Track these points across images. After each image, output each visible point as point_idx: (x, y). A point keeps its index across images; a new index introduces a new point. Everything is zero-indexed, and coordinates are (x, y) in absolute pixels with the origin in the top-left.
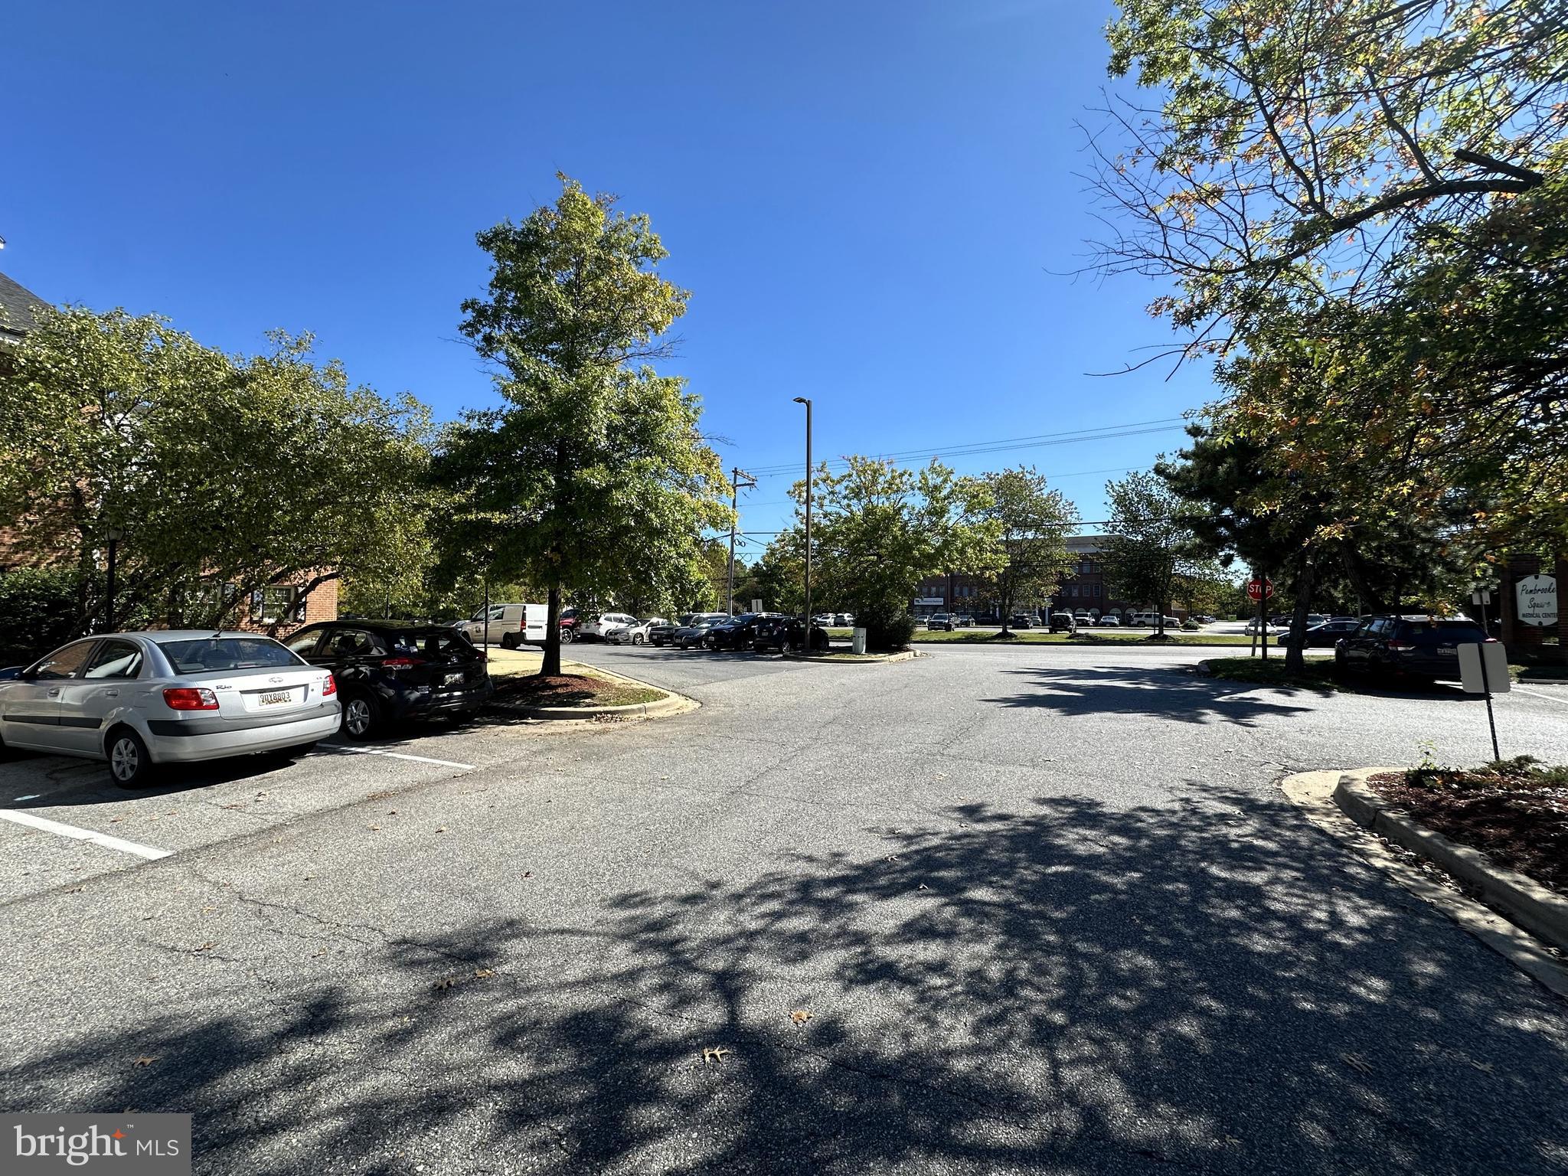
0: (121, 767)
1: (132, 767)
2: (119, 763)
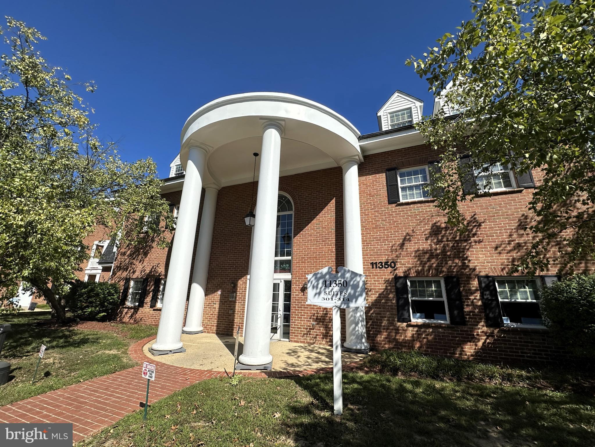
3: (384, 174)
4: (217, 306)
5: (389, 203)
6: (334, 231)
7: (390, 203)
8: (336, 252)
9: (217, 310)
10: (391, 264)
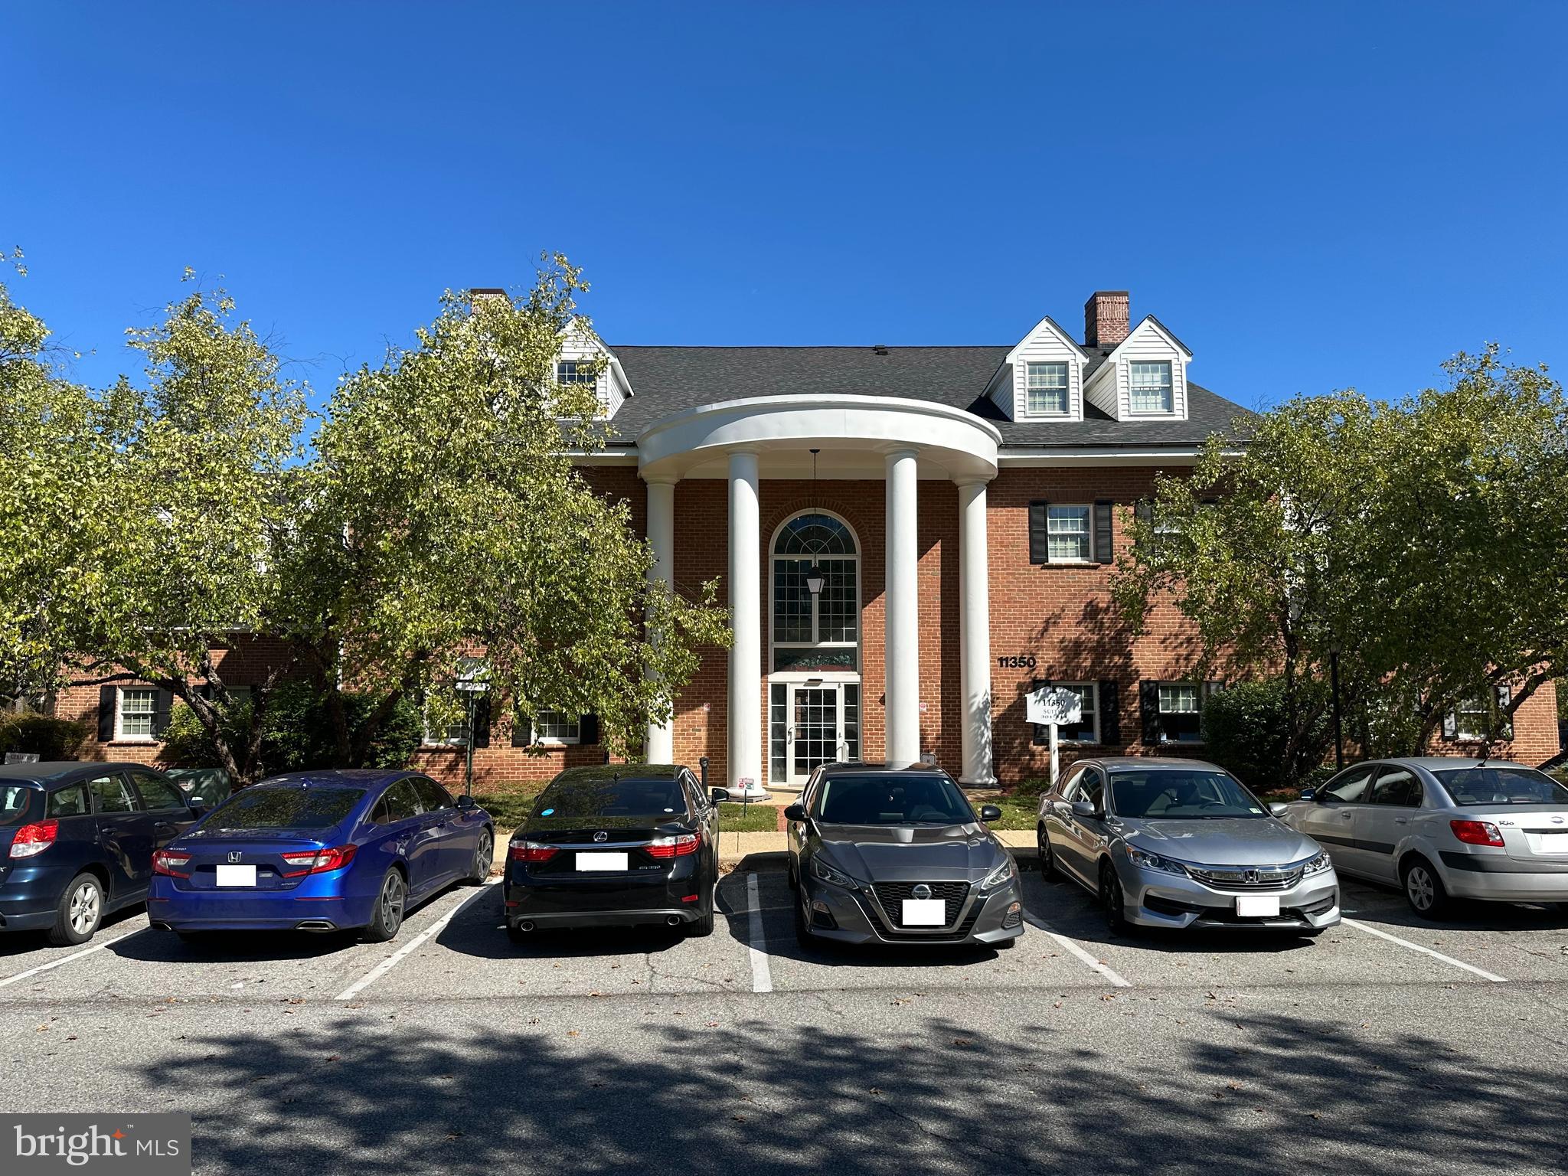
0: (1418, 897)
1: (1429, 897)
2: (1415, 892)
3: (1027, 510)
4: (703, 734)
5: (1031, 563)
6: (938, 602)
7: (1033, 562)
8: (942, 638)
9: (704, 741)
10: (1021, 661)
